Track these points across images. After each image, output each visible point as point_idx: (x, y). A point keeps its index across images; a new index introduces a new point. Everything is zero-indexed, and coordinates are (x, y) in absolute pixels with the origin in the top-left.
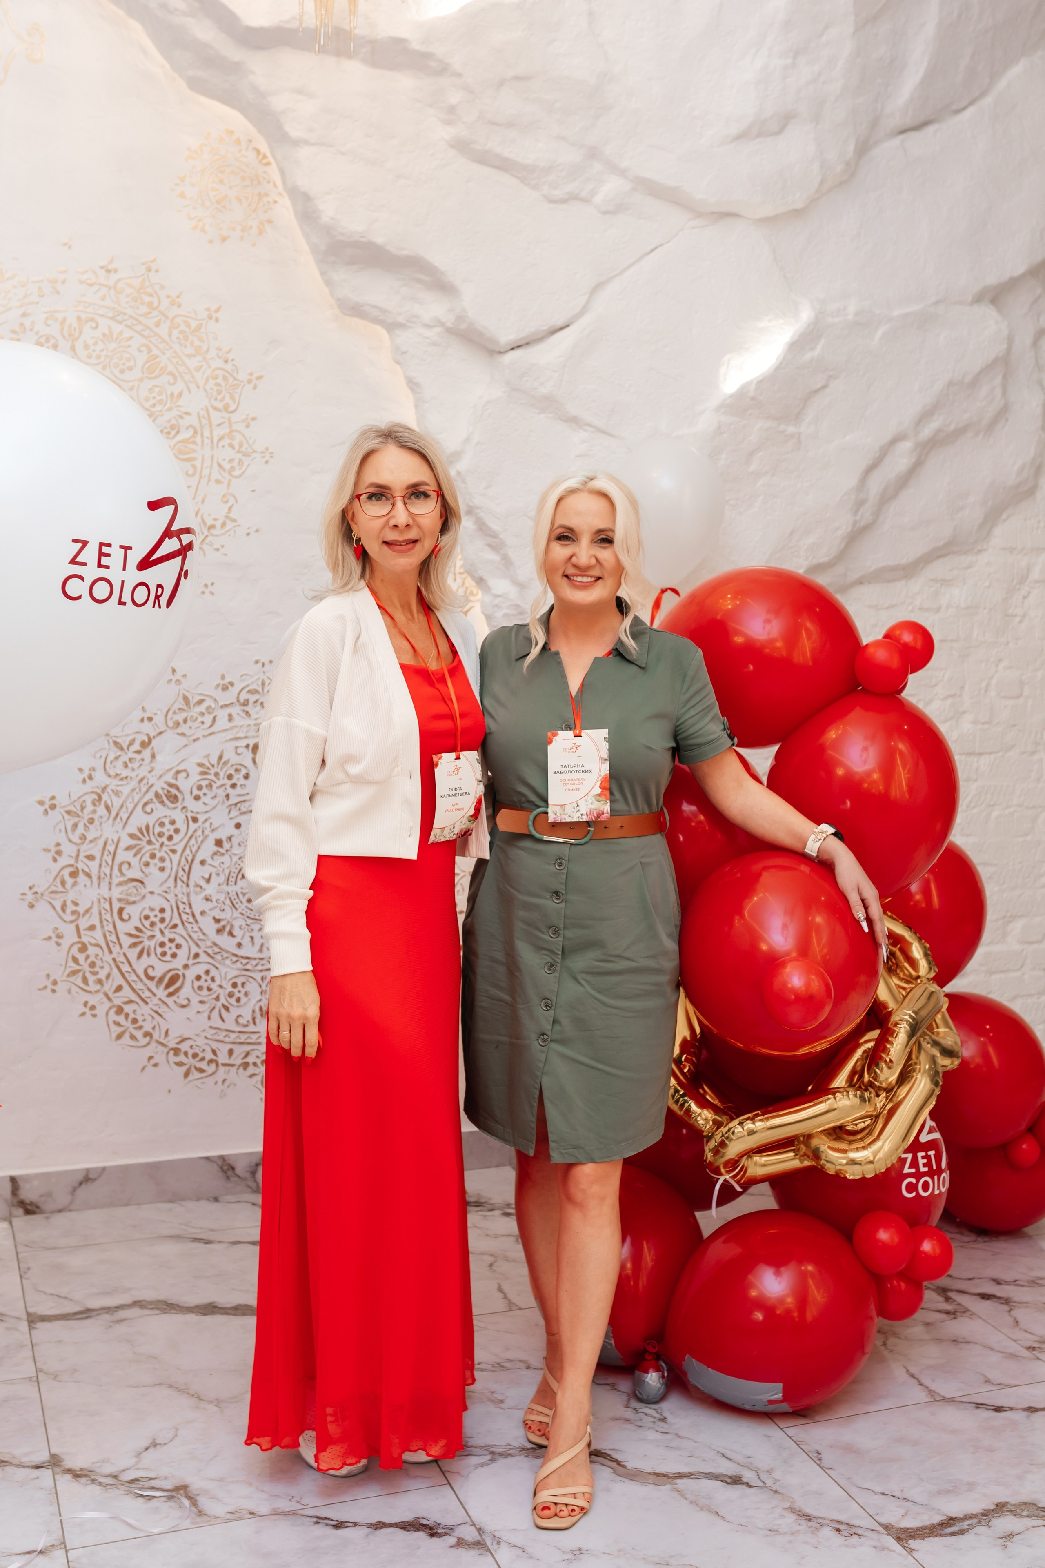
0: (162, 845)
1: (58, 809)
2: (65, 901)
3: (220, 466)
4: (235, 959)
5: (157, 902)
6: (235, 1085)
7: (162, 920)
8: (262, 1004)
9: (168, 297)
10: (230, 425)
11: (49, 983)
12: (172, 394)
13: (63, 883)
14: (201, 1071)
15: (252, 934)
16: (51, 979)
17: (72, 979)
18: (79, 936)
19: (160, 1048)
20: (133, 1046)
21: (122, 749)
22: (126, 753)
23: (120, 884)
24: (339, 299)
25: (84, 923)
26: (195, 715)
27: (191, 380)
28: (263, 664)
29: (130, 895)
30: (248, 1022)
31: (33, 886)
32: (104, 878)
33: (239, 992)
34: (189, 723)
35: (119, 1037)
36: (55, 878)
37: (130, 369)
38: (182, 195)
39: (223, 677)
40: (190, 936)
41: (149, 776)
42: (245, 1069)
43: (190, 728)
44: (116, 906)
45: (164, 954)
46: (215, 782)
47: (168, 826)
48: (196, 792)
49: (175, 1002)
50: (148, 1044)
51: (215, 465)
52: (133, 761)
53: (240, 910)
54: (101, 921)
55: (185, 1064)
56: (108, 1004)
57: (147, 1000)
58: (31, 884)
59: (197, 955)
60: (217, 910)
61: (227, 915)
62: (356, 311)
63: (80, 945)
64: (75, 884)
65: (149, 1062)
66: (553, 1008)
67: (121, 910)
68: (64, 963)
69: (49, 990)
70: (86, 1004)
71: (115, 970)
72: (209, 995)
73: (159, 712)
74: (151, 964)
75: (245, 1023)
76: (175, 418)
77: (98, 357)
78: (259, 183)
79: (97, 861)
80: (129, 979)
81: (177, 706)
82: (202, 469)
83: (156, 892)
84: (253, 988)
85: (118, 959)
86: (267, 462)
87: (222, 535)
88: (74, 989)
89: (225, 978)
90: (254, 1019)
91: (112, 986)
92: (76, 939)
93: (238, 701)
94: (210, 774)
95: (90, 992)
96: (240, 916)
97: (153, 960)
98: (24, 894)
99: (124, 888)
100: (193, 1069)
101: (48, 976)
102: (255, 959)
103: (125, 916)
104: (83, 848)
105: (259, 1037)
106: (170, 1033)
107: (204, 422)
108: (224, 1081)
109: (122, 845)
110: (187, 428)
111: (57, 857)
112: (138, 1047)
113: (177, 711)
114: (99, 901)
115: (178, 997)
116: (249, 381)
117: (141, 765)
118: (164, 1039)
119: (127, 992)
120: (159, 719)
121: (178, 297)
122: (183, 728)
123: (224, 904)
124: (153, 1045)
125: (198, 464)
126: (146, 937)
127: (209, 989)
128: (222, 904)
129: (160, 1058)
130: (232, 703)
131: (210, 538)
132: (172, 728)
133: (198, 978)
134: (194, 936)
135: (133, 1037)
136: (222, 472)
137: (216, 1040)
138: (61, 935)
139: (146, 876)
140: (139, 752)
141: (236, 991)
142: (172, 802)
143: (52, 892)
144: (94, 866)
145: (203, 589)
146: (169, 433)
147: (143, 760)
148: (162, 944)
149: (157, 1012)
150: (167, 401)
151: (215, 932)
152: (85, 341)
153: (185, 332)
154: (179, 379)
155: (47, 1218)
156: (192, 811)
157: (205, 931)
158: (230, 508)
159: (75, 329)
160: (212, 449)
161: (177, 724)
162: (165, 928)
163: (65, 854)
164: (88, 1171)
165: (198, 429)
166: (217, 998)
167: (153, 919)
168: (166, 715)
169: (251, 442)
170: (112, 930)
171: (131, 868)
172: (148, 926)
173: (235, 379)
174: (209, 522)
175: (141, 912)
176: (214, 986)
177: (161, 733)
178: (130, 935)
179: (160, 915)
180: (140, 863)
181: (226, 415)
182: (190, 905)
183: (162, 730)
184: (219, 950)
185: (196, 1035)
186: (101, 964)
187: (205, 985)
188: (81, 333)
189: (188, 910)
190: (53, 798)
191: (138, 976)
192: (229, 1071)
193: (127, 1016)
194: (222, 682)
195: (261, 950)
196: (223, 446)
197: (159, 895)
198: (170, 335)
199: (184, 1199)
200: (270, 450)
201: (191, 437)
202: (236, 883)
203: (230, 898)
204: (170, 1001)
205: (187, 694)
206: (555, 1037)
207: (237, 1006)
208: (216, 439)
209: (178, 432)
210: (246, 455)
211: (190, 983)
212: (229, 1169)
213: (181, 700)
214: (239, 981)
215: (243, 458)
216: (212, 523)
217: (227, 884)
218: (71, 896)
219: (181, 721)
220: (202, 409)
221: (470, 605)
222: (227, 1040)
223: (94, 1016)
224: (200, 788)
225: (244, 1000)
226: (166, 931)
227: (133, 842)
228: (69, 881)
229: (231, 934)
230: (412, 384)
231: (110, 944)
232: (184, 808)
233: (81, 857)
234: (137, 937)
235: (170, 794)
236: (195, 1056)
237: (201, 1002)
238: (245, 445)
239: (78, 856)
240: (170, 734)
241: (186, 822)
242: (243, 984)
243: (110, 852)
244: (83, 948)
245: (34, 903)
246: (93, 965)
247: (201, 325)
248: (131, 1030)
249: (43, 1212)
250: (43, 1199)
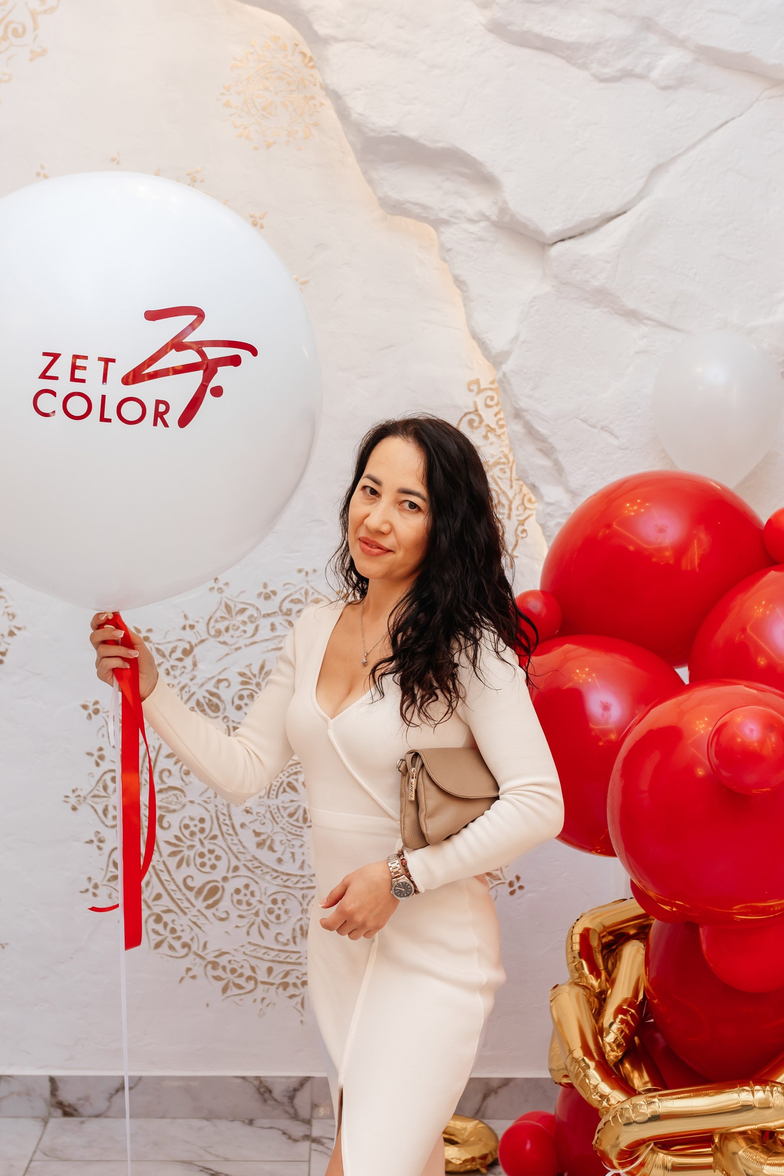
1: (101, 714)
2: (107, 806)
4: (275, 874)
5: (197, 812)
6: (274, 1004)
7: (202, 830)
8: (302, 922)
11: (90, 887)
13: (105, 788)
14: (239, 987)
15: (293, 851)
16: (93, 882)
17: (112, 884)
19: (198, 960)
20: (171, 956)
21: (164, 656)
22: (168, 660)
23: (160, 791)
24: (380, 199)
26: (238, 624)
28: (307, 573)
29: (170, 803)
30: (288, 940)
31: (77, 789)
32: (145, 785)
33: (279, 908)
34: (231, 632)
35: (158, 945)
36: (98, 782)
38: (228, 105)
39: (265, 586)
40: (230, 848)
41: (190, 683)
42: (285, 989)
43: (232, 636)
44: (157, 813)
45: (203, 865)
46: (256, 693)
48: (237, 702)
49: (214, 914)
50: (187, 955)
52: (175, 668)
53: (281, 825)
55: (224, 979)
57: (186, 910)
58: (74, 788)
59: (236, 869)
60: (258, 823)
61: (266, 829)
62: (395, 208)
65: (187, 973)
67: (160, 818)
68: (105, 867)
69: (90, 894)
71: (154, 878)
72: (248, 910)
73: (201, 620)
74: (190, 874)
75: (285, 941)
78: (305, 87)
80: (169, 888)
81: (219, 614)
83: (196, 801)
84: (292, 905)
85: (157, 867)
88: (115, 894)
89: (265, 894)
90: (294, 938)
91: (151, 893)
93: (281, 610)
94: (252, 684)
96: (281, 830)
97: (192, 870)
98: (67, 797)
99: (164, 795)
100: (231, 984)
101: (90, 879)
102: (296, 876)
103: (164, 824)
105: (300, 957)
106: (208, 946)
108: (263, 999)
111: (100, 762)
112: (177, 957)
113: (219, 619)
115: (217, 910)
117: (183, 672)
118: (203, 951)
119: (165, 901)
120: (201, 627)
122: (226, 637)
123: (265, 817)
124: (192, 956)
126: (185, 846)
127: (249, 904)
128: (263, 818)
129: (198, 970)
130: (274, 613)
132: (214, 636)
133: (238, 891)
134: (234, 848)
135: (171, 947)
137: (255, 957)
138: (102, 839)
139: (187, 785)
140: (180, 660)
141: (275, 907)
142: (214, 711)
143: (94, 796)
147: (184, 667)
148: (202, 855)
149: (195, 923)
151: (255, 845)
155: (82, 1123)
156: (233, 721)
157: (245, 844)
161: (219, 633)
162: (205, 838)
163: (107, 759)
164: (123, 1078)
166: (257, 914)
167: (192, 828)
168: (208, 624)
171: (171, 777)
172: (188, 836)
175: (182, 821)
176: (253, 901)
177: (202, 641)
178: (170, 843)
179: (200, 825)
180: (180, 772)
182: (230, 816)
183: (204, 638)
184: (260, 865)
185: (235, 950)
187: (244, 899)
189: (228, 822)
190: (96, 703)
191: (175, 885)
192: (268, 989)
193: (164, 924)
194: (264, 591)
195: (302, 867)
197: (199, 804)
199: (220, 1118)
202: (277, 797)
203: (271, 812)
204: (209, 913)
205: (229, 602)
207: (277, 923)
211: (229, 896)
212: (265, 1092)
213: (223, 608)
214: (279, 897)
217: (268, 797)
218: (113, 801)
219: (223, 629)
221: (528, 512)
222: (266, 957)
224: (241, 697)
225: (284, 917)
226: (206, 842)
228: (112, 786)
229: (271, 849)
230: (459, 282)
232: (225, 717)
234: (176, 845)
235: (211, 703)
236: (233, 971)
237: (240, 916)
240: (212, 642)
241: (227, 731)
242: (283, 901)
245: (77, 806)
248: (170, 940)
249: (80, 1115)
250: (81, 1102)
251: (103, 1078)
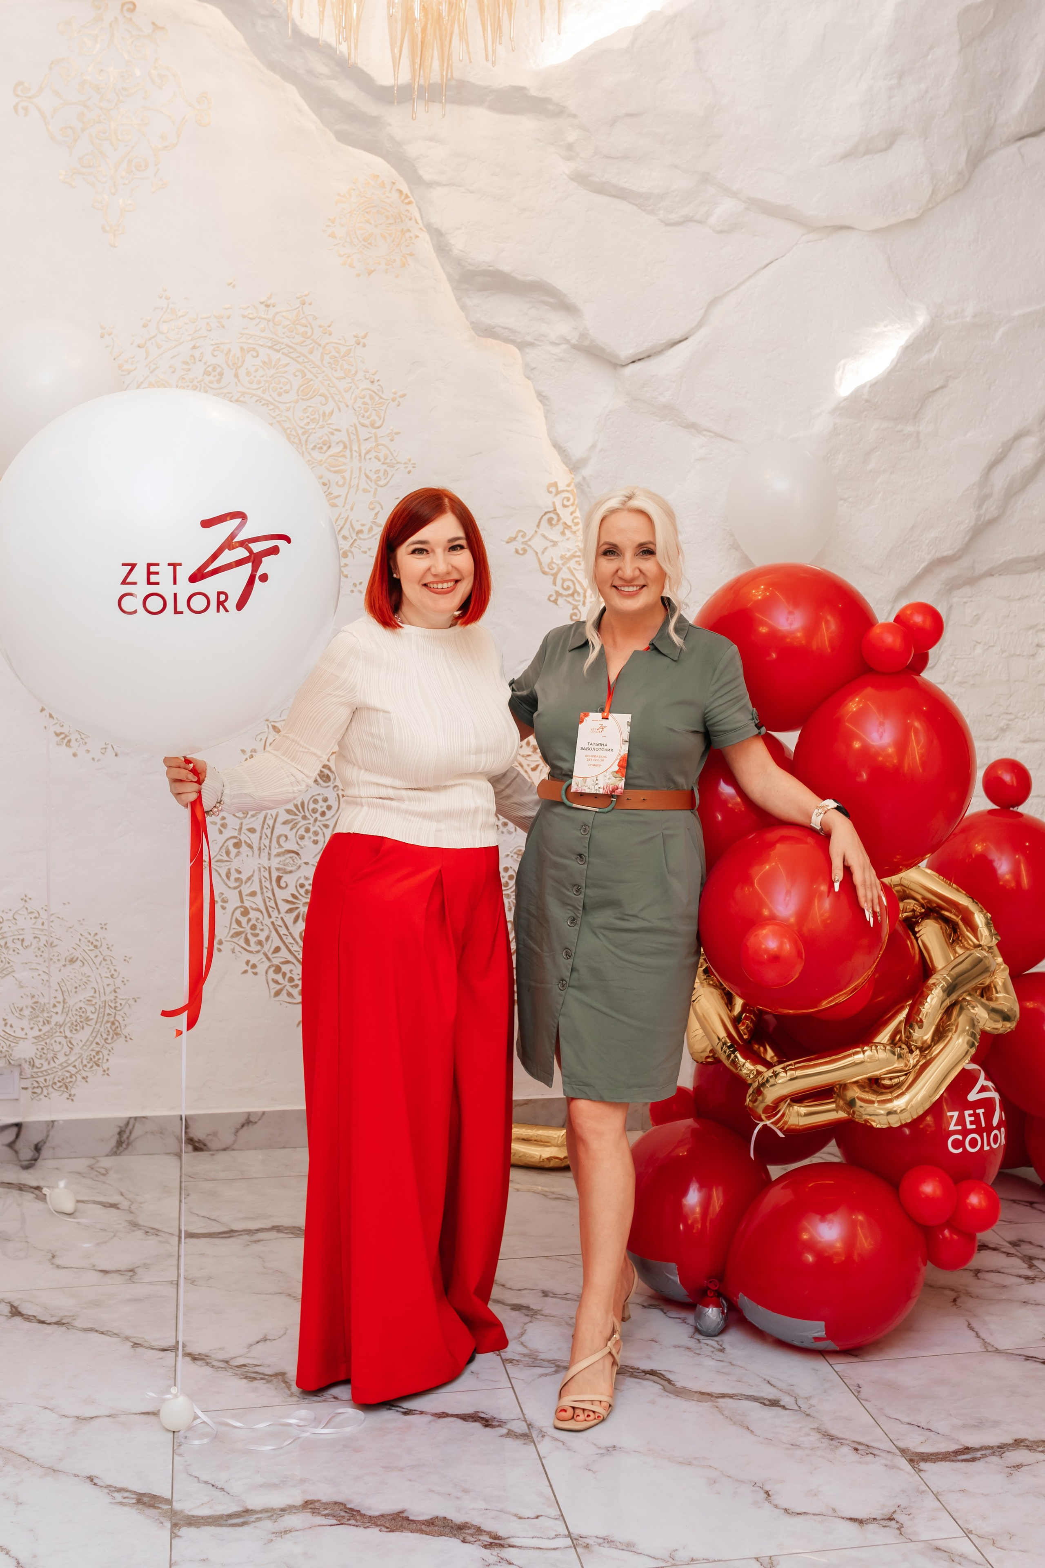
0: (316, 820)
2: (229, 869)
3: (367, 476)
9: (320, 327)
10: (376, 440)
12: (324, 413)
13: (228, 853)
16: (217, 939)
17: (235, 940)
18: (242, 901)
20: (289, 1003)
23: (278, 855)
24: (472, 323)
25: (246, 889)
27: (341, 400)
29: (287, 865)
32: (264, 849)
35: (277, 994)
36: (220, 849)
37: (287, 392)
38: (333, 235)
44: (275, 875)
47: (321, 803)
51: (363, 476)
54: (261, 888)
56: (268, 964)
62: (488, 332)
63: (242, 910)
64: (238, 854)
66: (572, 957)
67: (279, 879)
68: (228, 925)
70: (248, 963)
71: (274, 933)
76: (327, 435)
77: (259, 383)
78: (402, 221)
79: (258, 834)
80: (286, 941)
82: (351, 480)
83: (310, 863)
85: (276, 923)
86: (409, 472)
87: (368, 538)
88: (238, 949)
91: (271, 947)
92: (240, 904)
95: (251, 952)
99: (282, 858)
103: (283, 884)
104: (245, 821)
107: (353, 437)
109: (281, 819)
110: (337, 443)
111: (222, 829)
112: (295, 1004)
114: (260, 870)
116: (393, 400)
119: (284, 954)
121: (329, 326)
125: (347, 475)
131: (358, 542)
135: (289, 995)
136: (369, 482)
138: (226, 899)
139: (302, 849)
142: (325, 781)
143: (217, 861)
144: (255, 838)
145: (352, 588)
146: (321, 448)
150: (319, 420)
152: (247, 369)
153: (335, 357)
154: (330, 399)
155: (212, 1155)
158: (376, 514)
159: (238, 358)
160: (360, 461)
163: (229, 826)
164: (249, 1114)
165: (348, 443)
169: (395, 454)
170: (271, 896)
171: (288, 841)
173: (381, 398)
174: (358, 527)
175: (297, 881)
178: (287, 901)
181: (373, 431)
186: (262, 927)
188: (243, 361)
191: (294, 939)
193: (284, 975)
196: (370, 459)
198: (322, 361)
200: (412, 462)
201: (341, 452)
206: (573, 983)
208: (363, 452)
209: (329, 447)
210: (391, 466)
215: (388, 469)
216: (360, 528)
218: (235, 865)
220: (351, 426)
223: (255, 974)
227: (290, 817)
228: (233, 851)
230: (542, 397)
231: (269, 908)
233: (244, 830)
234: (294, 903)
238: (390, 457)
239: (241, 829)
243: (269, 826)
244: (245, 913)
246: (254, 927)
247: (351, 349)
248: (288, 987)
249: (209, 1150)
250: (210, 1138)
251: (230, 1114)
